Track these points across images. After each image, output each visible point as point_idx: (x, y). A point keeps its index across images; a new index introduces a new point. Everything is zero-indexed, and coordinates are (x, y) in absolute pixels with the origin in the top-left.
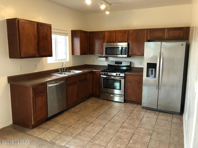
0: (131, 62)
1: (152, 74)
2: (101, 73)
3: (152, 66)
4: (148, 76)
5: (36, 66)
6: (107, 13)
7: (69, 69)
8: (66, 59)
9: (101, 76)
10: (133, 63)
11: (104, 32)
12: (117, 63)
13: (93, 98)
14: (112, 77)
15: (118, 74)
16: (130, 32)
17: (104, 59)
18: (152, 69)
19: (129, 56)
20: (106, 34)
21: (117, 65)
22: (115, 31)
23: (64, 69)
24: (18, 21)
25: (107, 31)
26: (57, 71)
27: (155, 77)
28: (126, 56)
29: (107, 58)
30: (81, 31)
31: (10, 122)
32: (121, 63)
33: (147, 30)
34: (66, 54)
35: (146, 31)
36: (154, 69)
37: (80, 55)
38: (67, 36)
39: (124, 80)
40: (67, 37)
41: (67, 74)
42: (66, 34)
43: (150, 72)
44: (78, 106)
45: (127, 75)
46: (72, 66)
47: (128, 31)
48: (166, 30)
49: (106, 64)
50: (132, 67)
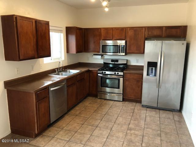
1: (152, 72)
2: (99, 72)
3: (152, 65)
4: (148, 75)
5: (33, 67)
6: (107, 10)
7: (65, 69)
8: (61, 58)
9: (99, 75)
11: (100, 29)
12: (113, 60)
13: (90, 98)
15: (117, 72)
16: (127, 29)
17: (100, 57)
18: (151, 68)
20: (102, 31)
21: (113, 63)
22: (112, 29)
23: (60, 68)
24: (16, 18)
25: (104, 28)
27: (155, 75)
28: (124, 54)
29: (102, 55)
30: (76, 27)
32: (117, 61)
33: (145, 27)
34: (61, 52)
35: (144, 29)
36: (154, 68)
37: (76, 53)
38: (62, 33)
39: (122, 78)
40: (63, 35)
42: (61, 31)
43: (150, 71)
44: (77, 108)
46: (67, 65)
47: (126, 29)
48: (164, 29)
49: (101, 62)
50: (128, 64)
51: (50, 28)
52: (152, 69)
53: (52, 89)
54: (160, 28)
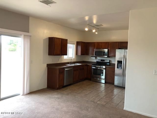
0: (110, 60)
3: (120, 62)
4: (118, 68)
5: (59, 60)
6: (96, 33)
7: (74, 63)
8: (73, 57)
9: (92, 67)
10: (111, 61)
11: (95, 42)
12: (102, 60)
14: (99, 68)
15: (102, 66)
17: (94, 58)
18: (120, 64)
20: (96, 44)
21: (102, 62)
22: (101, 43)
23: (72, 62)
24: (54, 38)
26: (68, 63)
27: (121, 68)
28: (107, 56)
29: (96, 57)
30: (82, 42)
31: (46, 87)
32: (104, 60)
33: (118, 42)
34: (73, 54)
35: (118, 43)
36: (121, 64)
37: (81, 55)
39: (105, 70)
40: (74, 45)
41: (73, 65)
43: (119, 66)
44: (79, 83)
45: (107, 67)
46: (76, 61)
47: (108, 43)
49: (95, 61)
50: (111, 63)
51: (68, 42)
53: (66, 69)
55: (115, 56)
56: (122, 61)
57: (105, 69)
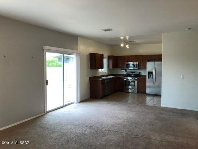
0: (139, 72)
1: (151, 77)
2: (124, 78)
3: (150, 73)
4: (149, 78)
6: (128, 48)
7: (107, 76)
8: (105, 71)
10: (141, 72)
11: (125, 56)
12: (132, 72)
15: (133, 78)
17: (124, 71)
19: (139, 69)
22: (131, 56)
24: (95, 54)
25: (127, 56)
27: (152, 78)
28: (137, 69)
29: (126, 70)
30: (113, 56)
32: (134, 73)
33: (147, 55)
34: (105, 68)
37: (113, 68)
40: (106, 60)
43: (150, 76)
45: (138, 78)
47: (138, 56)
48: (157, 56)
49: (125, 73)
50: (140, 74)
52: (151, 75)
53: (105, 81)
54: (155, 55)
55: (146, 68)
56: (152, 72)
57: (137, 80)
